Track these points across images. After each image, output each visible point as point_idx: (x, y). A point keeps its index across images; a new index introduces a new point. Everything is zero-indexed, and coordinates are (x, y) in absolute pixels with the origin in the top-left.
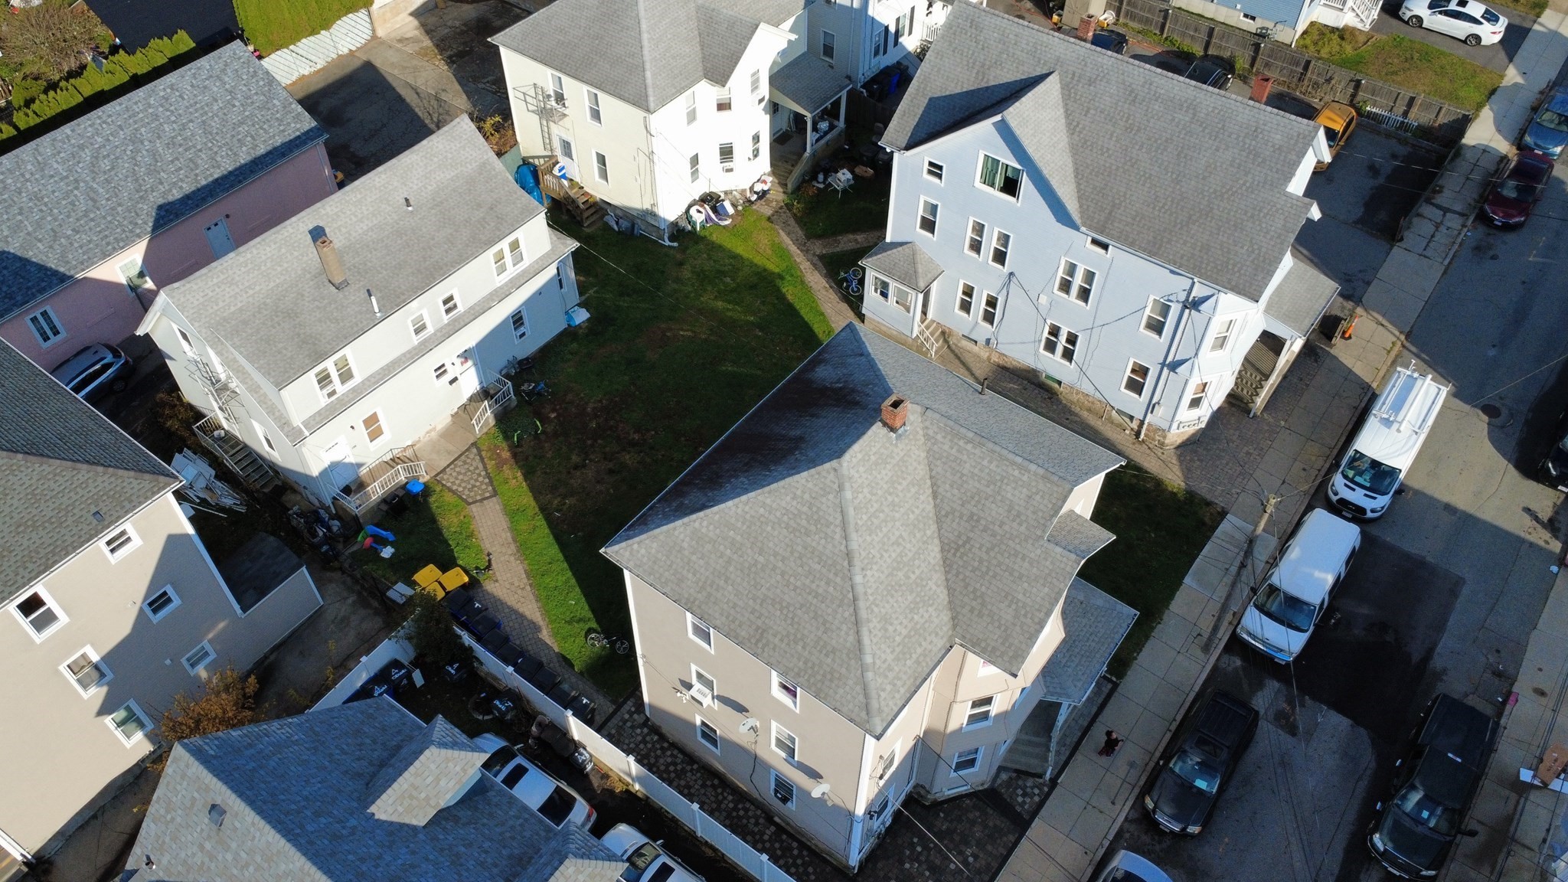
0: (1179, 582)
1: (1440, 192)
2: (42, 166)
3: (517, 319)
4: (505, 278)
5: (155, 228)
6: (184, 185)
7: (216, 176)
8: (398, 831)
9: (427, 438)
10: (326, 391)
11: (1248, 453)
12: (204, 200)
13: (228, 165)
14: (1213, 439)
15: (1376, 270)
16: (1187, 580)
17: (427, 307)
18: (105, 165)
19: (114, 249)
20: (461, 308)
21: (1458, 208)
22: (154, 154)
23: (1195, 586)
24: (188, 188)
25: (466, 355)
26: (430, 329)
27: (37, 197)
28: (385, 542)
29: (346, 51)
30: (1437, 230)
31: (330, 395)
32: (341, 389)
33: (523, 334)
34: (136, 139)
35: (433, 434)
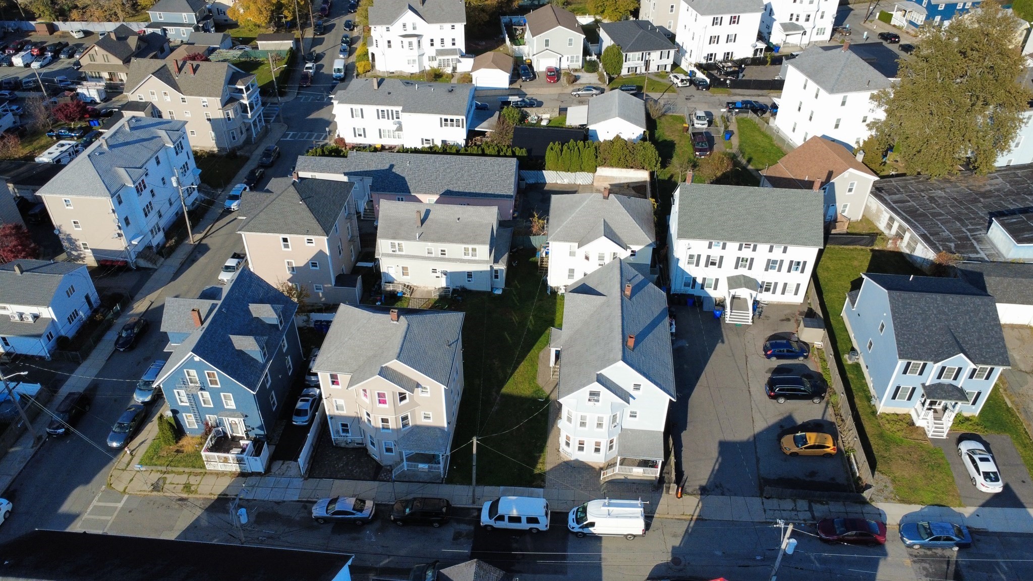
0: (499, 485)
1: (822, 504)
2: (434, 162)
3: (469, 275)
4: (466, 257)
5: (443, 194)
6: (461, 188)
7: (472, 191)
8: (248, 312)
9: (423, 289)
10: (393, 249)
11: (580, 485)
12: (461, 195)
13: (477, 190)
14: (579, 472)
15: (735, 495)
16: (502, 488)
17: (436, 248)
18: (448, 170)
19: (428, 193)
20: (446, 256)
21: (816, 514)
22: (463, 175)
23: (501, 490)
24: (461, 190)
25: (445, 273)
26: (433, 255)
27: (425, 169)
28: (381, 301)
29: (578, 183)
30: (790, 511)
31: (393, 251)
32: (398, 253)
33: (469, 281)
34: (462, 169)
35: (426, 289)
